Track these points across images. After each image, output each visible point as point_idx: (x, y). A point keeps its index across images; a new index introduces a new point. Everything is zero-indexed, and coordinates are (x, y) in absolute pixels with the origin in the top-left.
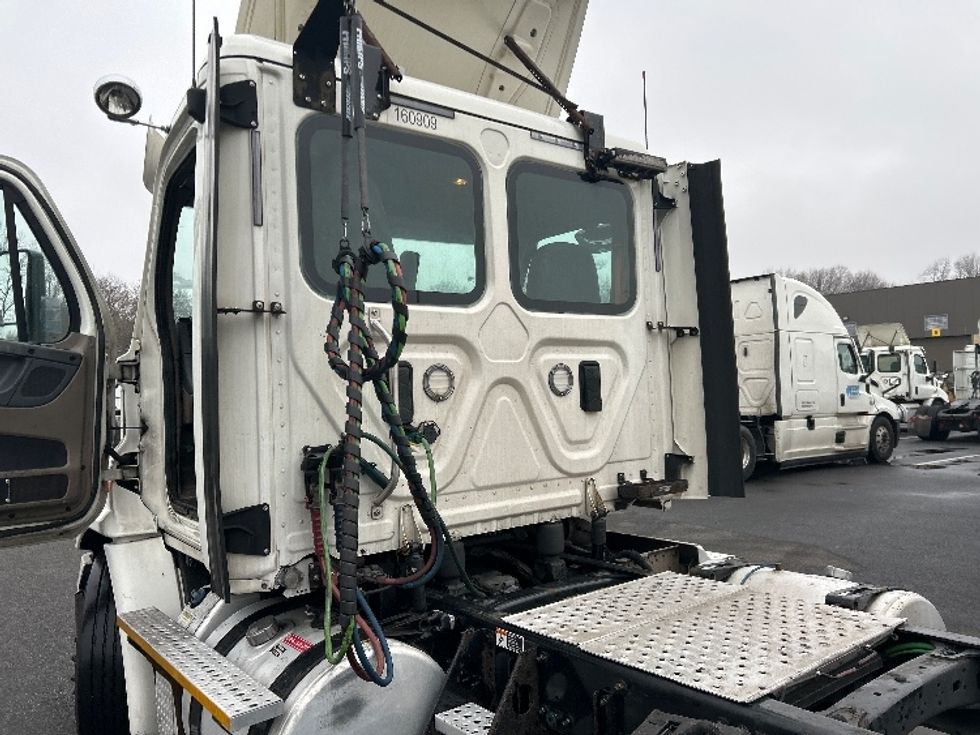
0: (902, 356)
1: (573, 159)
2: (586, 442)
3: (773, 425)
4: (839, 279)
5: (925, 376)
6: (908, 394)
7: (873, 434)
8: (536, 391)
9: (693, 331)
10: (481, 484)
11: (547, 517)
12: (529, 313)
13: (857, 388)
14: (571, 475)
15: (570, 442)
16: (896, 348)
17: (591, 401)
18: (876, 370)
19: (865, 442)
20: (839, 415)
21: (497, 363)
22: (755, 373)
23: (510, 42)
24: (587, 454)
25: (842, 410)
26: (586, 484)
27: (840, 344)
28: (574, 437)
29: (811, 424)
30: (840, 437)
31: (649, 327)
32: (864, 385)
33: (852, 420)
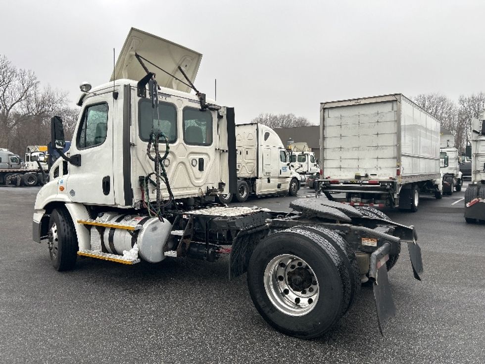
0: (306, 155)
1: (198, 106)
2: (200, 178)
3: (255, 181)
4: (291, 120)
5: (314, 164)
6: (308, 171)
7: (291, 185)
8: (188, 165)
9: (227, 151)
10: (176, 187)
11: (190, 196)
12: (188, 146)
13: (286, 168)
14: (196, 186)
16: (305, 153)
17: (201, 168)
18: (297, 161)
19: (288, 188)
20: (279, 178)
21: (180, 158)
22: (250, 161)
23: (179, 68)
24: (200, 181)
25: (280, 176)
26: (200, 188)
27: (281, 151)
28: (197, 177)
29: (269, 181)
30: (279, 186)
31: (216, 149)
32: (288, 166)
33: (284, 180)
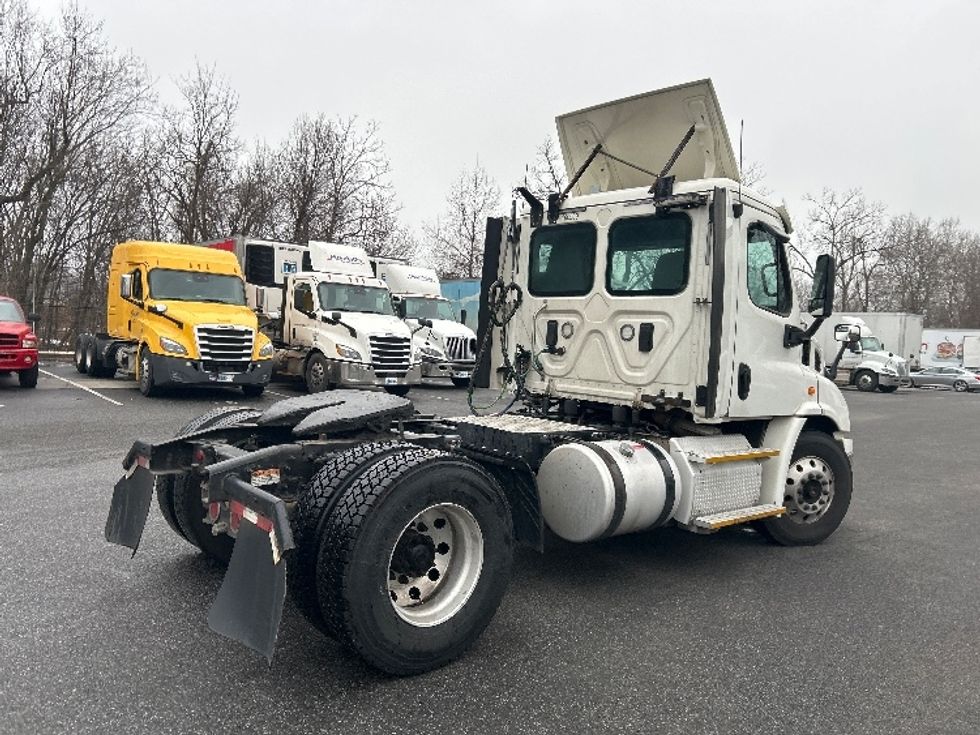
2: (640, 368)
8: (612, 338)
11: (612, 402)
12: (613, 297)
14: (628, 383)
15: (632, 367)
17: (645, 346)
21: (592, 323)
24: (639, 374)
26: (640, 389)
28: (633, 364)
31: (698, 302)
